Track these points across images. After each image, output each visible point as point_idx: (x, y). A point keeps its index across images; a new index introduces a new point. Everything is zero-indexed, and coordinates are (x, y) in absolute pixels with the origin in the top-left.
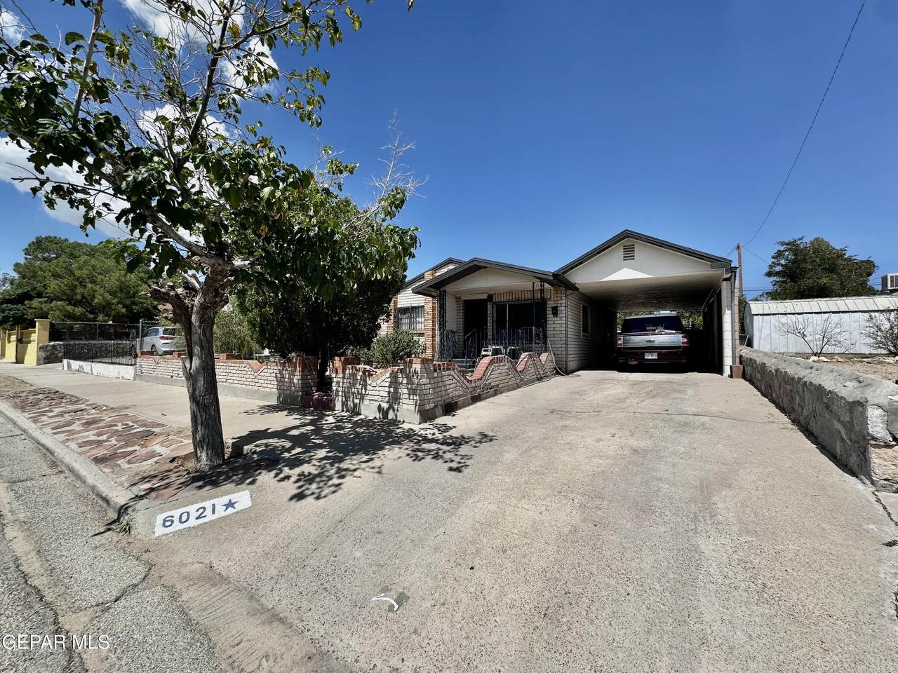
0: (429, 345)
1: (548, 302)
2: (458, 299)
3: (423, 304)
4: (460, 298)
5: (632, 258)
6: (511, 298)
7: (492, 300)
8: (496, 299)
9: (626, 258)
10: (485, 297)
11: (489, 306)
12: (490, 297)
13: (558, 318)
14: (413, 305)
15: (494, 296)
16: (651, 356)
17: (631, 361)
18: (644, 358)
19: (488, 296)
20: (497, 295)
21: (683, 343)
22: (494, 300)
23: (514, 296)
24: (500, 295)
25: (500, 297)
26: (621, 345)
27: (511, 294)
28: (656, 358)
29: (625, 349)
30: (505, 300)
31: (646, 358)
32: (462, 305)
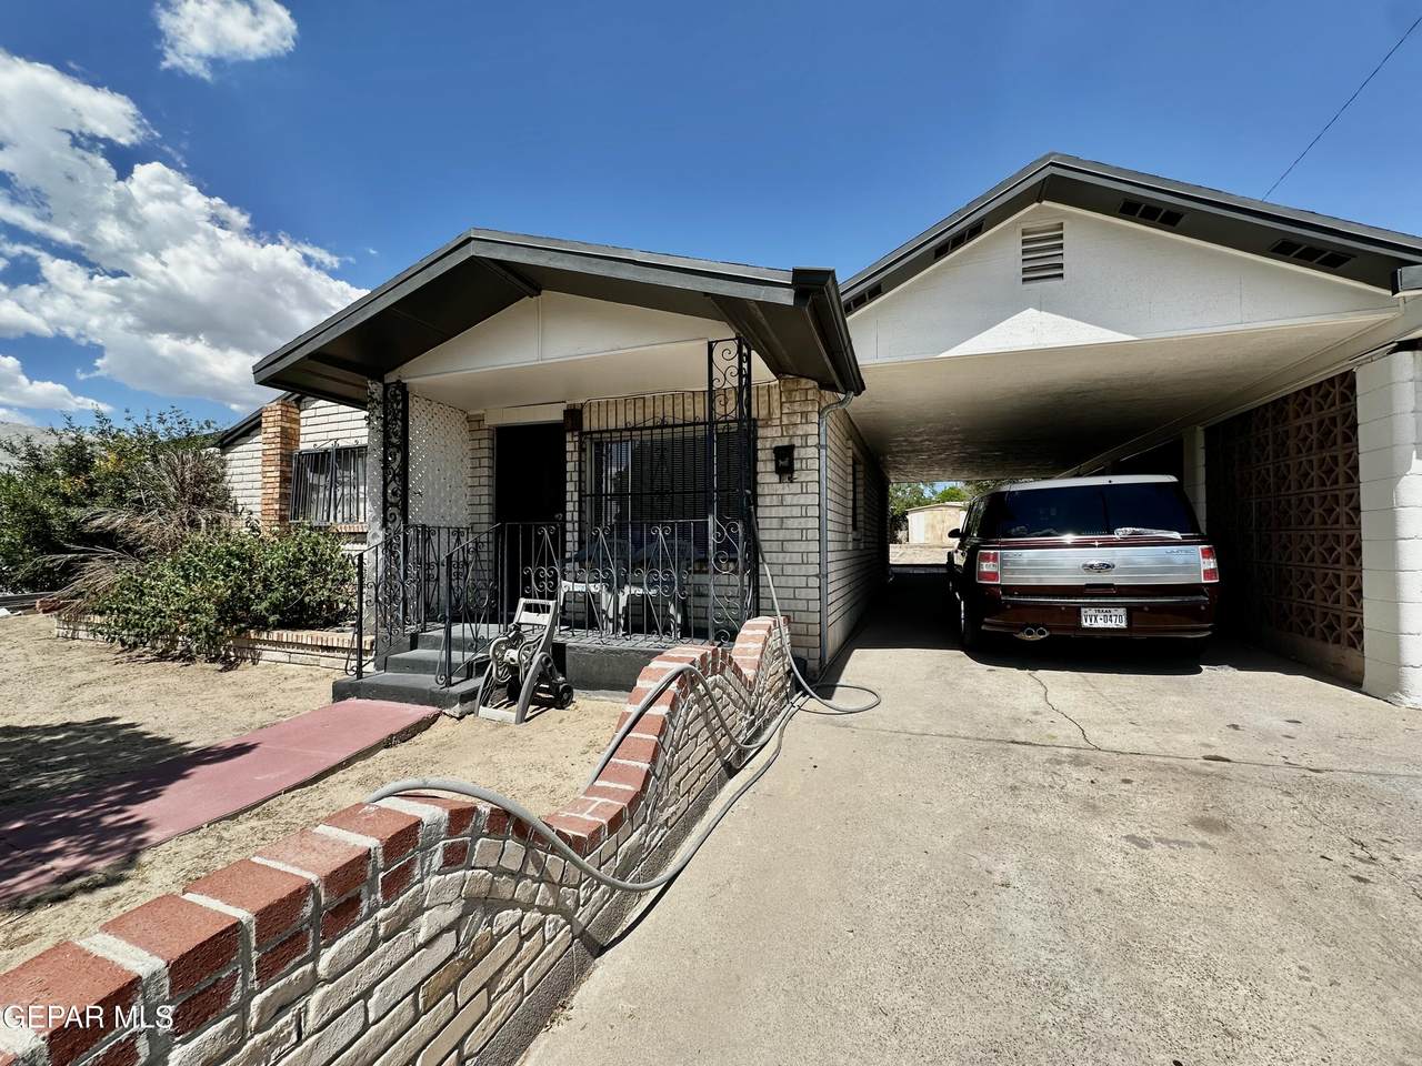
1: (761, 432)
2: (473, 422)
4: (480, 420)
5: (1055, 271)
7: (579, 426)
8: (591, 422)
9: (1032, 274)
10: (555, 415)
11: (570, 447)
12: (574, 415)
13: (795, 488)
15: (586, 410)
16: (1104, 619)
17: (1030, 633)
18: (1078, 626)
19: (566, 413)
20: (594, 409)
21: (1208, 573)
22: (586, 427)
23: (649, 411)
24: (603, 408)
25: (603, 414)
26: (994, 576)
27: (640, 404)
28: (1123, 625)
29: (1008, 590)
30: (621, 425)
31: (1086, 624)
32: (485, 443)
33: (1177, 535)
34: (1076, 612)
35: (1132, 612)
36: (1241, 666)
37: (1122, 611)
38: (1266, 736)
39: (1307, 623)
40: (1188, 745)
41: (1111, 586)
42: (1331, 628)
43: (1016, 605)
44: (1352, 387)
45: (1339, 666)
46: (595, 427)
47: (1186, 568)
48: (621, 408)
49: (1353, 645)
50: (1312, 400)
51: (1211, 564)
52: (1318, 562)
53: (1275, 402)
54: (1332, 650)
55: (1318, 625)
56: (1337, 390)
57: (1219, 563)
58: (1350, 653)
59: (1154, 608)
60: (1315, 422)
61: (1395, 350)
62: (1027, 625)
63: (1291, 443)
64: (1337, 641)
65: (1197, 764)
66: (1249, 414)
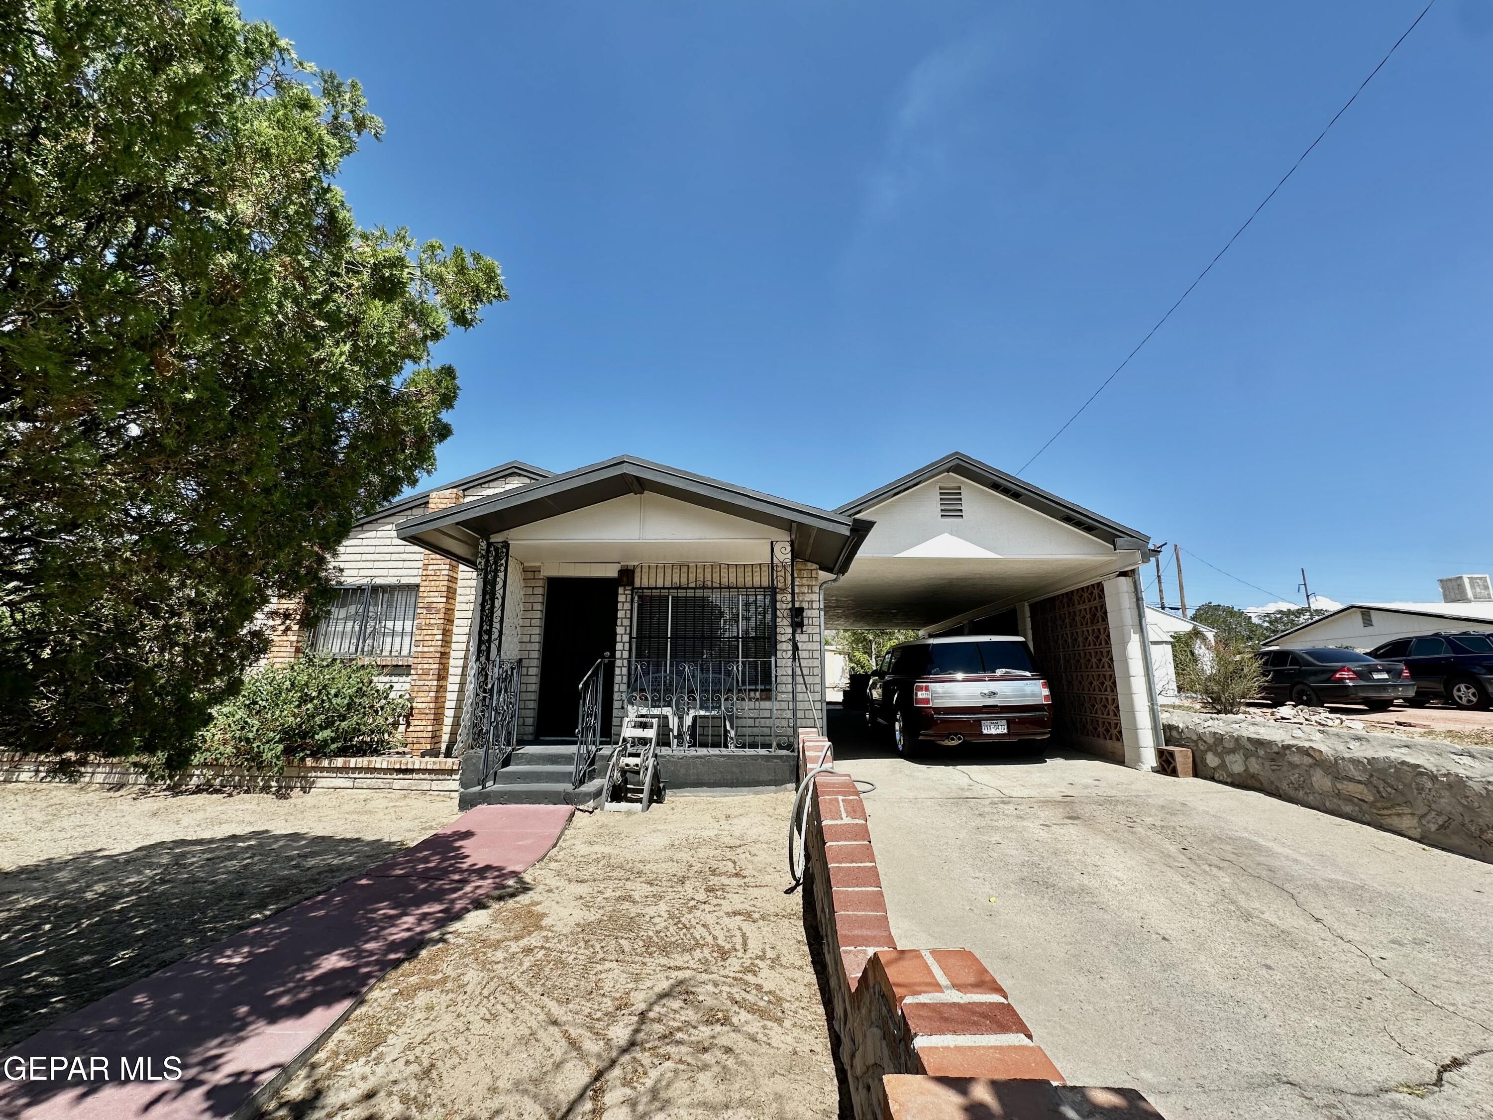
0: (424, 702)
1: (780, 597)
2: (529, 573)
3: (417, 580)
4: (536, 571)
5: (958, 513)
6: (684, 581)
7: (631, 582)
8: (642, 580)
9: (946, 513)
10: (611, 572)
11: (621, 598)
12: (627, 575)
13: (805, 637)
14: (378, 581)
15: (638, 570)
16: (995, 729)
17: (953, 739)
18: (981, 734)
19: (621, 572)
20: (645, 570)
21: (1046, 697)
22: (637, 584)
23: (692, 577)
24: (653, 571)
25: (653, 575)
26: (927, 701)
27: (684, 569)
28: (1005, 731)
29: (938, 710)
30: (668, 584)
31: (985, 731)
32: (540, 591)
33: (1028, 674)
34: (978, 723)
35: (1010, 722)
36: (1067, 758)
37: (1004, 722)
38: (1086, 787)
39: (1096, 729)
40: (1054, 792)
41: (996, 706)
42: (1108, 731)
43: (944, 721)
44: (1102, 591)
45: (1113, 753)
46: (645, 584)
47: (1033, 695)
48: (668, 571)
49: (1118, 740)
50: (1085, 595)
51: (1046, 692)
52: (1097, 692)
53: (1067, 594)
54: (1110, 744)
55: (1101, 730)
56: (1096, 592)
57: (1051, 691)
58: (1117, 744)
59: (1023, 721)
60: (1087, 607)
61: (1119, 576)
62: (950, 734)
63: (1078, 619)
64: (1111, 739)
65: (1060, 799)
66: (1053, 599)
